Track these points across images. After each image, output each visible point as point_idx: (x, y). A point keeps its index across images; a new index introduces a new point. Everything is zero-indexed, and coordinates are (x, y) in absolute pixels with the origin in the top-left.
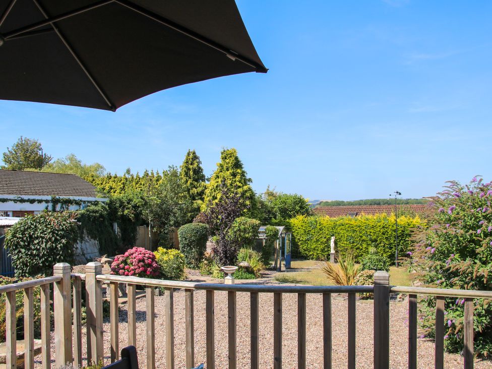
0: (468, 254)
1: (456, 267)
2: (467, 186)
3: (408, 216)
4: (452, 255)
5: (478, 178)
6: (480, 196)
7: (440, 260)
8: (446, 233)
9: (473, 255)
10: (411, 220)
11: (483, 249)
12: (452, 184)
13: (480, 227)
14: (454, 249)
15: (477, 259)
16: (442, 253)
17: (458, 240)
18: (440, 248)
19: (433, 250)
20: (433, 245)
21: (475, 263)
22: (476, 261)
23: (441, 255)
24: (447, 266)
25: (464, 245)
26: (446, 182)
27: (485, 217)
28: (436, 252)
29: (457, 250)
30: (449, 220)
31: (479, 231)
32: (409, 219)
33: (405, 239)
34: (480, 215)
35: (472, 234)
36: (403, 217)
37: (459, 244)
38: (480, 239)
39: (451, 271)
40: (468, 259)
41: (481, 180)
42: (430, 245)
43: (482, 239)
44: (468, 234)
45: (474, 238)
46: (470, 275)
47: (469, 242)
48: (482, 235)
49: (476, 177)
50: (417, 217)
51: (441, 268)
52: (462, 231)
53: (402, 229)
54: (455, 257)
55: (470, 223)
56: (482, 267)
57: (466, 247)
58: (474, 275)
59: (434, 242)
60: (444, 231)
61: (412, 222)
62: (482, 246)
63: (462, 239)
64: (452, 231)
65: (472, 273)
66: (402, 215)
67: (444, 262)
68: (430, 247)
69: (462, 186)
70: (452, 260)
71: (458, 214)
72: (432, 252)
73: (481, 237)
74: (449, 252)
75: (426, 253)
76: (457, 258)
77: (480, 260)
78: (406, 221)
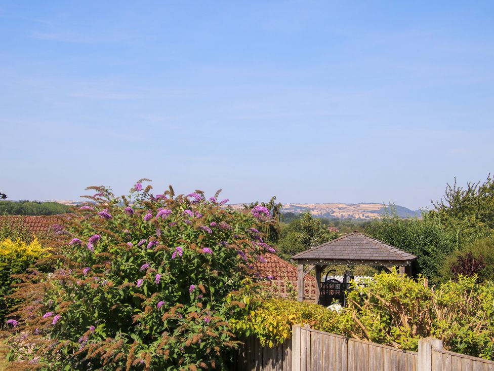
0: (120, 324)
1: (97, 351)
2: (123, 197)
3: (18, 240)
4: (91, 327)
5: (144, 185)
6: (144, 217)
7: (67, 336)
8: (83, 285)
9: (128, 325)
10: (24, 246)
11: (144, 314)
12: (98, 192)
13: (141, 275)
14: (96, 315)
15: (134, 333)
16: (74, 322)
17: (103, 298)
18: (69, 314)
19: (56, 318)
20: (57, 308)
21: (131, 341)
22: (134, 336)
23: (71, 327)
24: (81, 348)
25: (114, 307)
26: (88, 188)
27: (151, 256)
28: (63, 322)
29: (100, 316)
30: (90, 260)
31: (140, 282)
32: (20, 245)
33: (9, 284)
34: (143, 253)
35: (128, 287)
36: (9, 240)
37: (104, 305)
38: (141, 296)
39: (87, 357)
40: (119, 334)
41: (149, 188)
42: (52, 309)
43: (144, 297)
44: (120, 287)
45: (132, 293)
46: (120, 363)
47: (123, 301)
48: (145, 288)
49: (141, 181)
50: (35, 241)
51: (70, 352)
52: (111, 283)
53: (5, 264)
54: (97, 331)
55: (125, 266)
56: (142, 348)
57: (117, 311)
58: (128, 364)
59: (58, 304)
60: (79, 282)
61: (24, 251)
62: (143, 310)
63: (110, 296)
64: (92, 282)
65: (124, 360)
66: (6, 237)
67: (76, 340)
68: (51, 313)
69: (115, 197)
70: (91, 337)
71: (105, 249)
72: (53, 323)
73: (143, 292)
74: (87, 321)
75: (43, 323)
76: (101, 333)
77: (140, 334)
78: (14, 247)
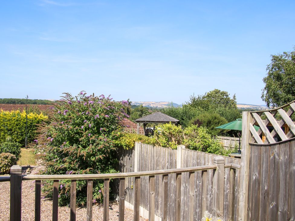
0: (74, 142)
1: (67, 151)
2: (76, 97)
3: (35, 113)
4: (64, 142)
5: (84, 93)
6: (84, 104)
7: (56, 146)
8: (61, 128)
9: (77, 141)
10: (37, 115)
11: (83, 138)
12: (66, 95)
13: (83, 124)
14: (66, 138)
15: (80, 145)
17: (69, 133)
18: (57, 138)
19: (52, 139)
20: (52, 136)
21: (79, 147)
22: (79, 146)
23: (57, 142)
24: (61, 149)
25: (72, 136)
26: (63, 93)
27: (86, 118)
28: (54, 141)
29: (67, 139)
30: (64, 119)
31: (82, 127)
32: (36, 115)
33: (32, 129)
34: (84, 117)
35: (77, 129)
36: (32, 113)
37: (69, 135)
38: (82, 132)
39: (63, 153)
40: (75, 145)
42: (50, 136)
43: (83, 132)
44: (75, 129)
45: (79, 131)
46: (75, 155)
47: (76, 133)
48: (84, 129)
49: (82, 91)
50: (41, 114)
51: (57, 151)
52: (71, 127)
53: (31, 122)
54: (66, 144)
55: (77, 121)
56: (83, 150)
57: (73, 137)
58: (78, 155)
59: (53, 134)
60: (60, 127)
61: (38, 117)
62: (83, 137)
63: (71, 132)
64: (65, 127)
65: (77, 154)
66: (31, 112)
67: (59, 147)
68: (50, 138)
69: (73, 97)
70: (64, 146)
71: (70, 115)
72: (51, 141)
73: (83, 130)
74: (63, 140)
75: (47, 141)
76: (68, 144)
77: (82, 145)
78: (34, 116)
